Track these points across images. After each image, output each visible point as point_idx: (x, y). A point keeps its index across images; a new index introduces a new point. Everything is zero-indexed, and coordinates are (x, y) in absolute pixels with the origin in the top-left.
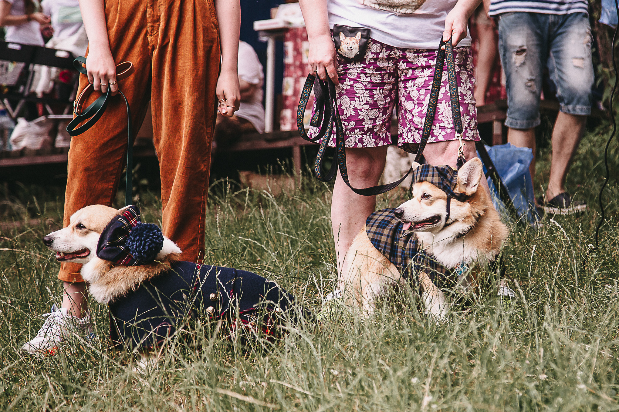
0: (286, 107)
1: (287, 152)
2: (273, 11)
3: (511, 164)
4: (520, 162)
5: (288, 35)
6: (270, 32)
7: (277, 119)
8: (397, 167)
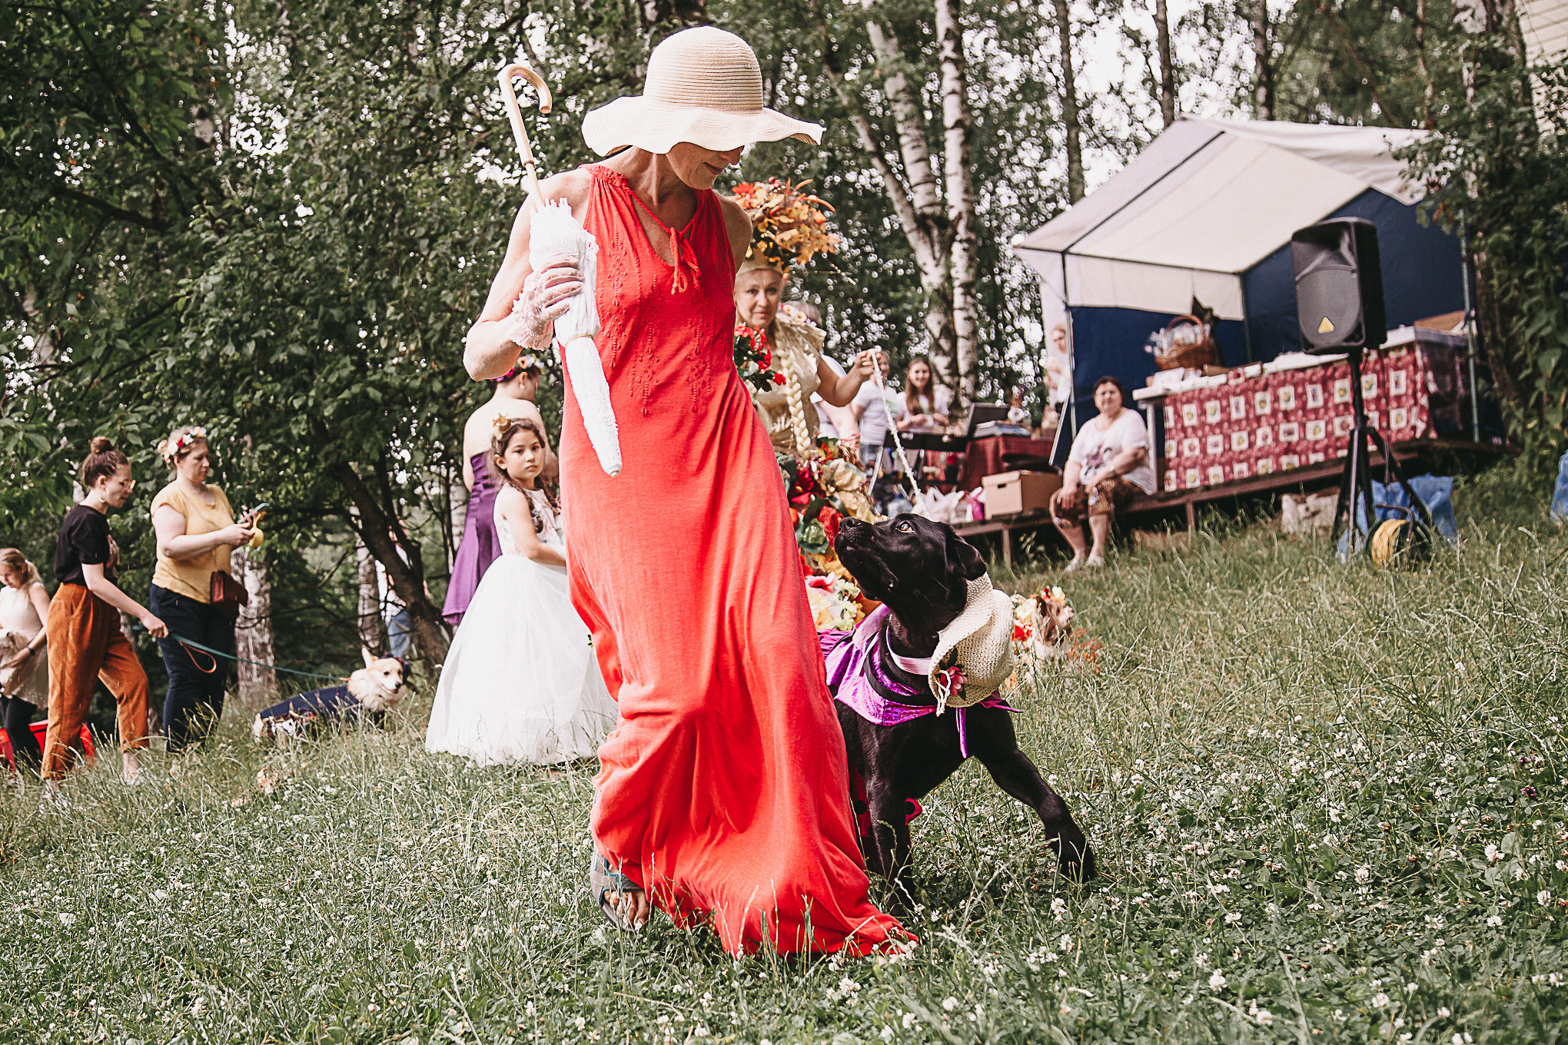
0: (1169, 469)
1: (1181, 510)
2: (1149, 380)
3: (1433, 493)
4: (1441, 490)
5: (1168, 401)
6: (1148, 400)
7: (1161, 480)
8: (1295, 514)
